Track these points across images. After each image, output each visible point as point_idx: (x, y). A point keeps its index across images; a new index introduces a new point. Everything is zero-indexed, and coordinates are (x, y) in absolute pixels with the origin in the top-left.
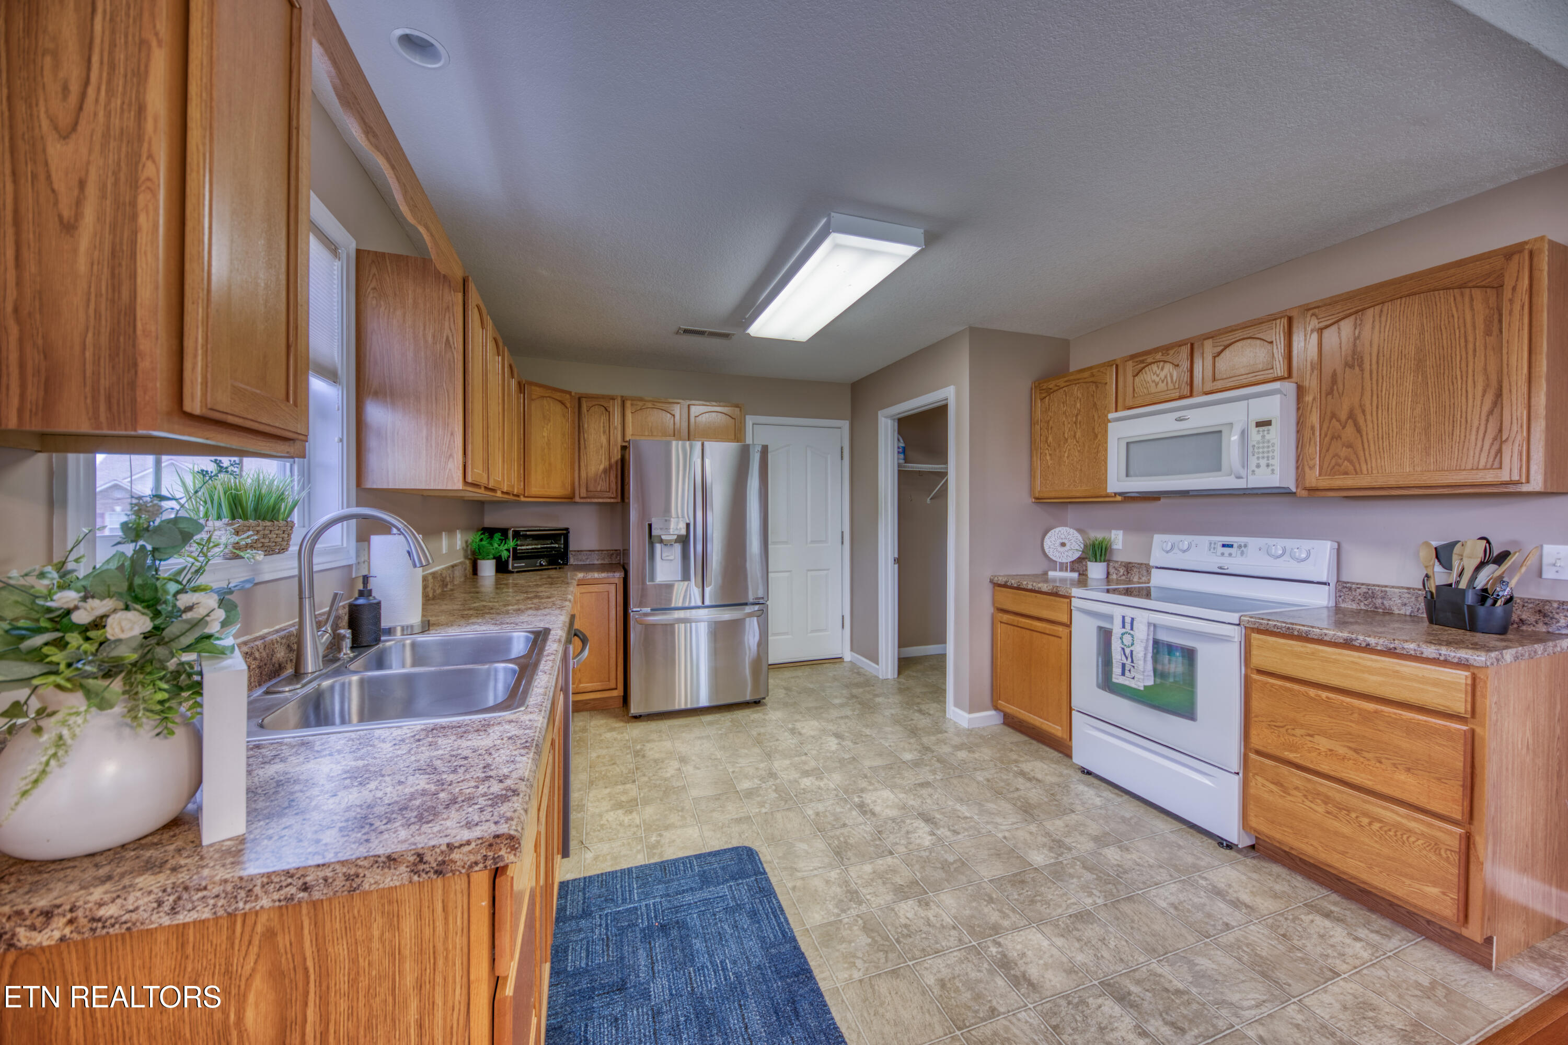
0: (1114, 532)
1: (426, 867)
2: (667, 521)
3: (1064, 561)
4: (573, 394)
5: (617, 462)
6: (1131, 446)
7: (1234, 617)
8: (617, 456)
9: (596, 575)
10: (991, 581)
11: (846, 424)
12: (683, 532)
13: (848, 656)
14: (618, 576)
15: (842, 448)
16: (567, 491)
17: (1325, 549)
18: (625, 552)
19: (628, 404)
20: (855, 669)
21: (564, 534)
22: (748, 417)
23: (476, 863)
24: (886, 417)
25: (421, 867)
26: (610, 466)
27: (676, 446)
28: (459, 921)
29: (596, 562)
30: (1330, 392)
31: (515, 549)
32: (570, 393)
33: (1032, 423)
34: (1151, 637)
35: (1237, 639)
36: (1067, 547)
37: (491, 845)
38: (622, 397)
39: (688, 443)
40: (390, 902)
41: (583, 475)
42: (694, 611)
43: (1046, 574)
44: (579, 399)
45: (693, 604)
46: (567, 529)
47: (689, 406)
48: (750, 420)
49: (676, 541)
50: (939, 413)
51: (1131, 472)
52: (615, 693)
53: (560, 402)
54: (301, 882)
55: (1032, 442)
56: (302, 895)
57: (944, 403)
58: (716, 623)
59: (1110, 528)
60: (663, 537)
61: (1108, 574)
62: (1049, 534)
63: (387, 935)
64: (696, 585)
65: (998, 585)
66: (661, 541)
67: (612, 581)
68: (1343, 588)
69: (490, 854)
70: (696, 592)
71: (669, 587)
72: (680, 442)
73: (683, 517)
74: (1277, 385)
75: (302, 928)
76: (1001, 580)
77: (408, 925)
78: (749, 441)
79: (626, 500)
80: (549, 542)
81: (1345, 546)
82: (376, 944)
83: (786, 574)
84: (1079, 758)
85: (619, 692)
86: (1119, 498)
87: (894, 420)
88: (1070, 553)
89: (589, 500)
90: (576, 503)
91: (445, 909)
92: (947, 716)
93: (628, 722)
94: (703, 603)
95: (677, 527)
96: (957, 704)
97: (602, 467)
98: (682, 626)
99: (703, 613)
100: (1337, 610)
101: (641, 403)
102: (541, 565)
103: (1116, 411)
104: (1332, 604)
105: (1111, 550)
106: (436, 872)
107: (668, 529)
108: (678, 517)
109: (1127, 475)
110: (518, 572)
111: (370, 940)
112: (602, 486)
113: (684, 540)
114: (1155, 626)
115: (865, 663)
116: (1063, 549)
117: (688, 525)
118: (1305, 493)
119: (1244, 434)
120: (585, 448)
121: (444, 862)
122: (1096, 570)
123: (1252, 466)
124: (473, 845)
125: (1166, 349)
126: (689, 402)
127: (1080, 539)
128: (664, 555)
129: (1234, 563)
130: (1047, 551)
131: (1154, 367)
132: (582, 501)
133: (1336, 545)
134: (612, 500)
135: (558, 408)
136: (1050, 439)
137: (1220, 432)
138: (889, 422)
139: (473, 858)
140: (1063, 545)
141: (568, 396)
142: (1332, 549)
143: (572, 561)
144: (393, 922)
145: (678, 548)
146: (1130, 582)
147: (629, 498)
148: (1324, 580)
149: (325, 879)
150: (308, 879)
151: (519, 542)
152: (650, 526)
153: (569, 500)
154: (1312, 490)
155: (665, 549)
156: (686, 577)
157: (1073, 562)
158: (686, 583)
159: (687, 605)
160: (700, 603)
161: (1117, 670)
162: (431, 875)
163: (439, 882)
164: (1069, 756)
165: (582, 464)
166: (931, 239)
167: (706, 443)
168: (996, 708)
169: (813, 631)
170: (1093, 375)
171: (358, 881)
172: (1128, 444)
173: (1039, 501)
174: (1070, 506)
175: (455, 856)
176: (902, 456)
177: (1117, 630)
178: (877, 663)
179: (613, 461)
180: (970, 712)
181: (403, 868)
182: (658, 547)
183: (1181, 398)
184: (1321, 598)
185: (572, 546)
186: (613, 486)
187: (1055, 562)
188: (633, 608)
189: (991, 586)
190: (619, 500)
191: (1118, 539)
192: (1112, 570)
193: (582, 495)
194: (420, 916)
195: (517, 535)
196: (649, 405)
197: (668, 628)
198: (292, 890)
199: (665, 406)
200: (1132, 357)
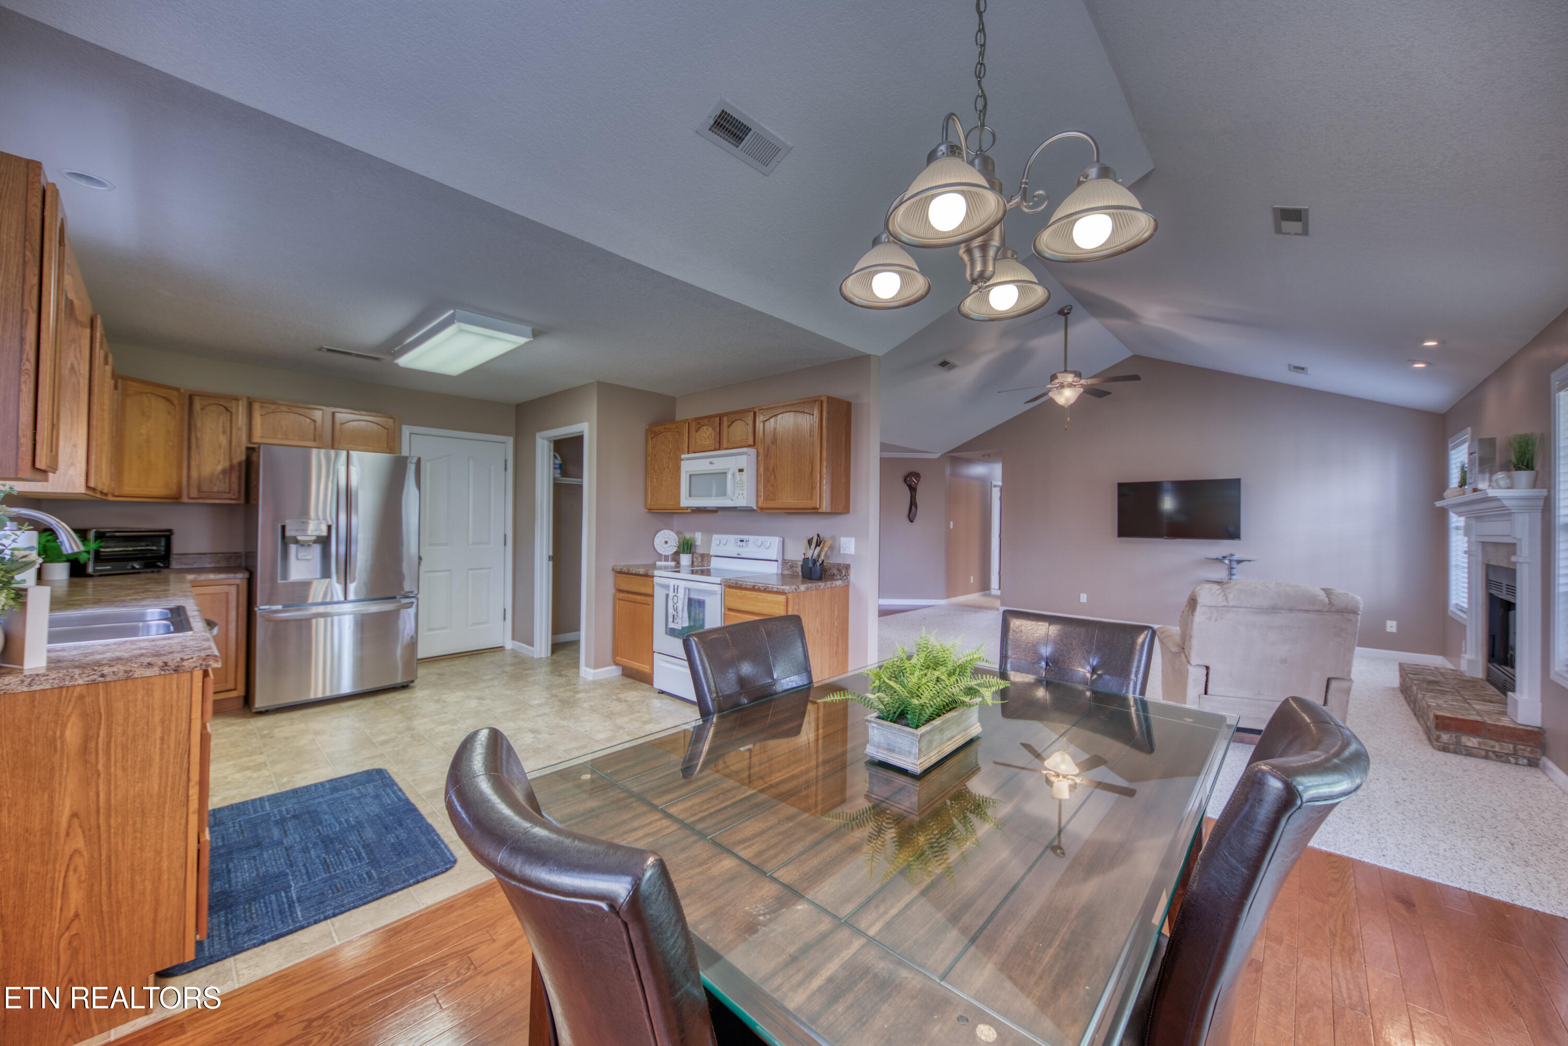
0: (697, 533)
1: (169, 668)
2: (305, 523)
3: (667, 554)
4: (182, 391)
5: (240, 464)
6: (693, 478)
7: (718, 580)
8: (240, 456)
9: (212, 576)
10: (613, 570)
11: (510, 441)
12: (325, 533)
13: (509, 644)
14: (240, 578)
15: (506, 461)
16: (173, 490)
17: (775, 541)
18: (251, 555)
19: (256, 406)
20: (515, 653)
21: (167, 536)
22: (404, 427)
23: (196, 667)
24: (543, 438)
25: (166, 668)
26: (232, 467)
27: (317, 457)
28: (186, 693)
29: (208, 566)
30: (767, 457)
31: (97, 552)
32: (177, 389)
33: (647, 455)
34: (687, 597)
35: (719, 592)
36: (669, 544)
37: (204, 659)
38: (248, 398)
39: (332, 452)
40: (148, 684)
41: (194, 474)
42: (336, 606)
43: (655, 564)
44: (191, 397)
45: (335, 599)
46: (170, 531)
47: (333, 414)
48: (406, 430)
49: (315, 542)
50: (577, 440)
51: (693, 493)
52: (234, 694)
53: (164, 398)
54: (100, 673)
55: (646, 469)
56: (101, 679)
57: (581, 434)
58: (363, 615)
59: (694, 532)
60: (299, 538)
61: (693, 562)
62: (657, 535)
63: (146, 699)
64: (338, 582)
65: (619, 572)
66: (297, 542)
67: (233, 582)
68: (785, 562)
69: (204, 663)
70: (338, 588)
71: (305, 585)
72: (322, 451)
73: (325, 519)
74: (745, 450)
75: (99, 694)
76: (618, 569)
77: (157, 694)
78: (405, 452)
79: (253, 502)
80: (144, 544)
81: (786, 540)
82: (139, 703)
83: (446, 573)
84: (658, 684)
85: (240, 691)
86: (689, 511)
87: (550, 441)
88: (670, 549)
89: (201, 501)
90: (182, 503)
91: (178, 687)
92: (581, 675)
93: (251, 717)
94: (346, 598)
95: (316, 528)
96: (587, 665)
97: (220, 468)
98: (321, 621)
99: (347, 607)
100: (782, 575)
101: (273, 407)
102: (134, 568)
103: (688, 453)
104: (780, 572)
105: (695, 546)
106: (174, 670)
107: (304, 530)
108: (318, 519)
109: (690, 496)
110: (100, 576)
111: (136, 700)
112: (220, 486)
113: (324, 542)
114: (689, 590)
115: (523, 648)
116: (666, 546)
117: (329, 527)
118: (759, 510)
119: (733, 474)
120: (198, 446)
121: (178, 666)
122: (685, 559)
123: (737, 494)
124: (195, 659)
125: (709, 417)
126: (333, 409)
127: (676, 537)
128: (300, 555)
129: (745, 552)
130: (656, 547)
131: (704, 427)
132: (191, 501)
133: (781, 539)
134: (233, 502)
135: (162, 404)
136: (656, 468)
137: (726, 473)
138: (546, 443)
139: (194, 665)
140: (666, 542)
141: (175, 393)
142: (779, 541)
143: (174, 565)
144: (149, 692)
145: (317, 549)
146: (703, 566)
147: (257, 500)
148: (775, 559)
149: (114, 672)
150: (104, 672)
151: (102, 544)
152: (283, 528)
153: (175, 499)
154: (762, 509)
155: (301, 549)
156: (326, 574)
157: (672, 555)
158: (327, 580)
159: (328, 600)
160: (342, 598)
161: (670, 620)
162: (172, 672)
163: (175, 676)
164: (652, 685)
165: (193, 463)
166: (536, 334)
167: (352, 453)
168: (616, 664)
169: (473, 624)
170: (677, 427)
171: (132, 673)
172: (690, 476)
173: (650, 510)
174: (675, 516)
175: (185, 663)
176: (558, 471)
177: (671, 594)
178: (532, 644)
179: (235, 461)
180: (595, 668)
181: (156, 668)
182: (293, 548)
183: (715, 450)
184: (773, 569)
185: (176, 548)
186: (235, 487)
187: (661, 555)
188: (262, 608)
189: (613, 573)
190: (242, 501)
191: (698, 538)
192: (695, 560)
193: (192, 496)
194: (164, 690)
195: (100, 536)
196: (284, 409)
197: (304, 625)
198: (95, 677)
199: (304, 411)
200: (696, 419)
